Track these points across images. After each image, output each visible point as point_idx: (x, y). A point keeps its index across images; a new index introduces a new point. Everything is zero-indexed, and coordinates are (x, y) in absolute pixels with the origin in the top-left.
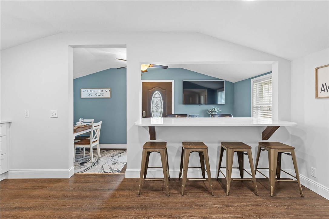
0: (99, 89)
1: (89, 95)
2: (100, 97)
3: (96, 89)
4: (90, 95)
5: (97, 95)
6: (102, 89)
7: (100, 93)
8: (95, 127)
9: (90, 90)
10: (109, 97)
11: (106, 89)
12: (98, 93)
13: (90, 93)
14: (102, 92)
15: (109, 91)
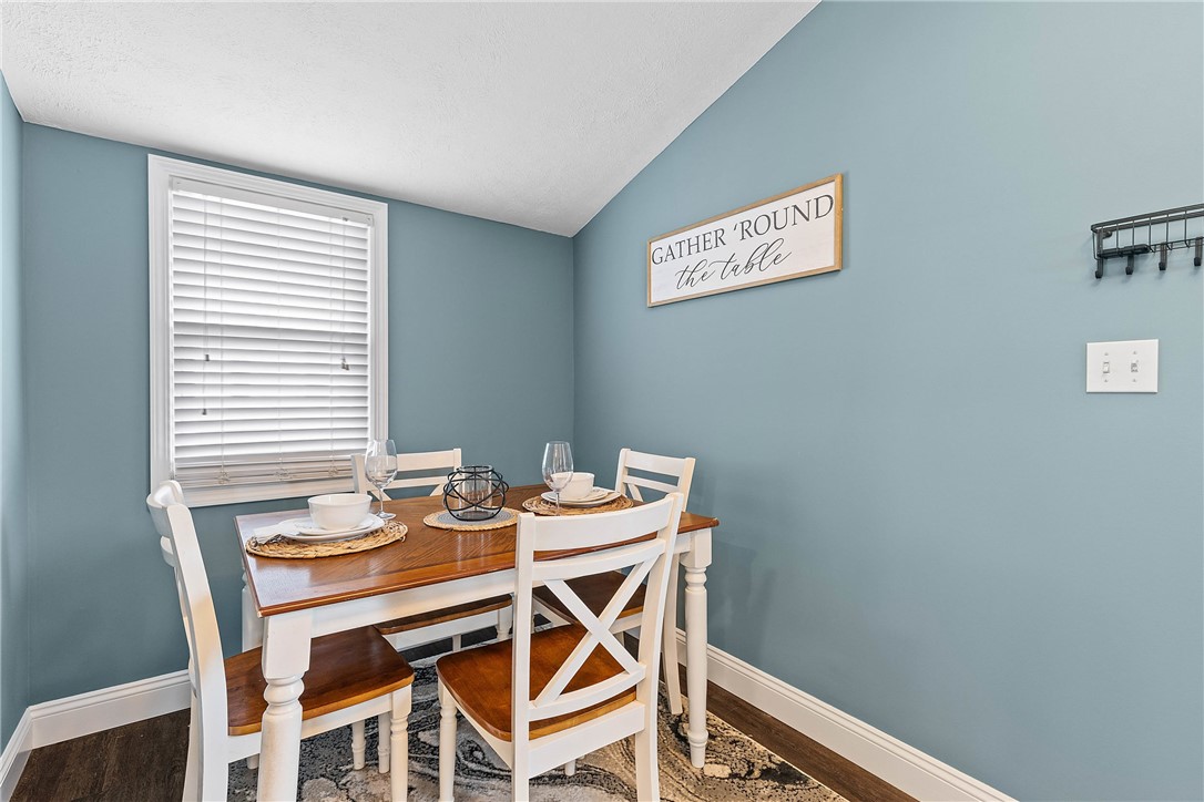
0: (751, 215)
1: (687, 275)
2: (755, 277)
3: (727, 223)
4: (696, 276)
5: (734, 270)
6: (768, 209)
7: (757, 241)
8: (540, 556)
9: (693, 241)
10: (828, 260)
11: (799, 199)
12: (744, 250)
13: (692, 261)
14: (772, 235)
15: (825, 204)
